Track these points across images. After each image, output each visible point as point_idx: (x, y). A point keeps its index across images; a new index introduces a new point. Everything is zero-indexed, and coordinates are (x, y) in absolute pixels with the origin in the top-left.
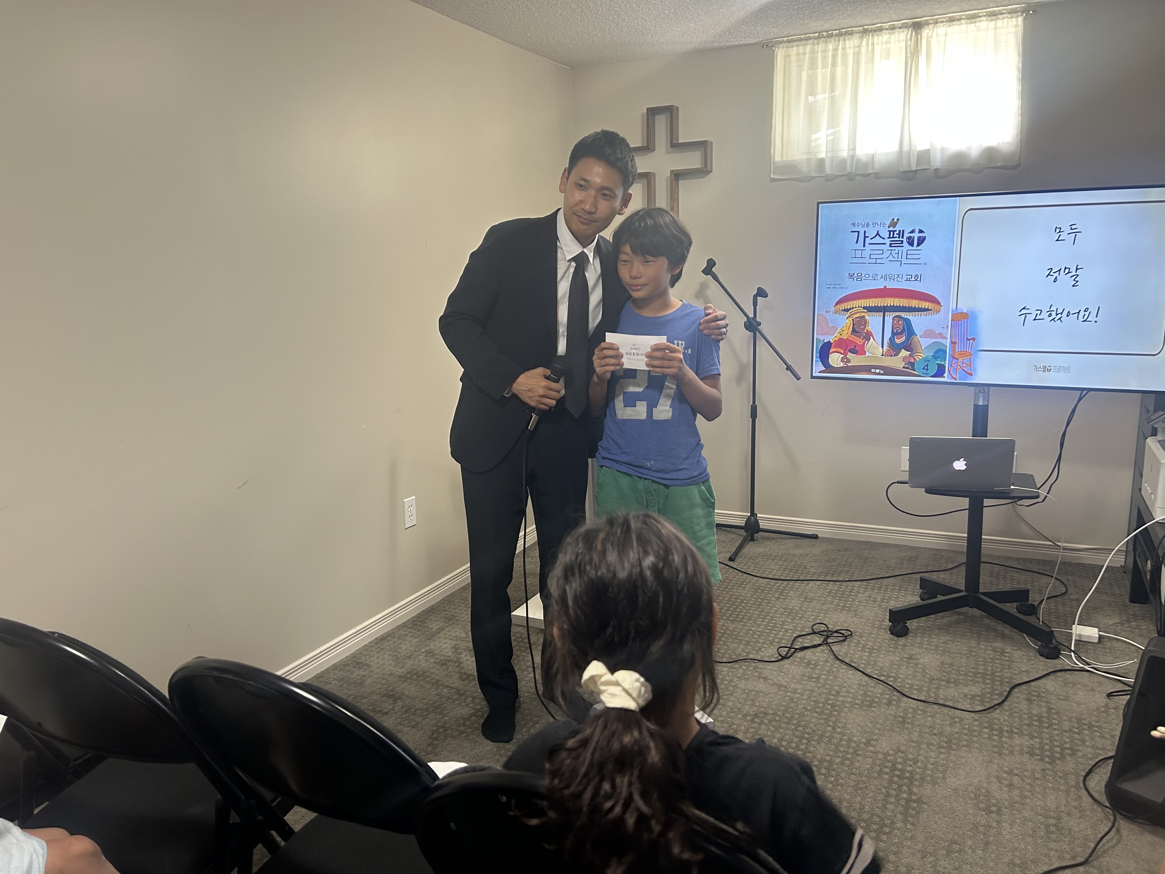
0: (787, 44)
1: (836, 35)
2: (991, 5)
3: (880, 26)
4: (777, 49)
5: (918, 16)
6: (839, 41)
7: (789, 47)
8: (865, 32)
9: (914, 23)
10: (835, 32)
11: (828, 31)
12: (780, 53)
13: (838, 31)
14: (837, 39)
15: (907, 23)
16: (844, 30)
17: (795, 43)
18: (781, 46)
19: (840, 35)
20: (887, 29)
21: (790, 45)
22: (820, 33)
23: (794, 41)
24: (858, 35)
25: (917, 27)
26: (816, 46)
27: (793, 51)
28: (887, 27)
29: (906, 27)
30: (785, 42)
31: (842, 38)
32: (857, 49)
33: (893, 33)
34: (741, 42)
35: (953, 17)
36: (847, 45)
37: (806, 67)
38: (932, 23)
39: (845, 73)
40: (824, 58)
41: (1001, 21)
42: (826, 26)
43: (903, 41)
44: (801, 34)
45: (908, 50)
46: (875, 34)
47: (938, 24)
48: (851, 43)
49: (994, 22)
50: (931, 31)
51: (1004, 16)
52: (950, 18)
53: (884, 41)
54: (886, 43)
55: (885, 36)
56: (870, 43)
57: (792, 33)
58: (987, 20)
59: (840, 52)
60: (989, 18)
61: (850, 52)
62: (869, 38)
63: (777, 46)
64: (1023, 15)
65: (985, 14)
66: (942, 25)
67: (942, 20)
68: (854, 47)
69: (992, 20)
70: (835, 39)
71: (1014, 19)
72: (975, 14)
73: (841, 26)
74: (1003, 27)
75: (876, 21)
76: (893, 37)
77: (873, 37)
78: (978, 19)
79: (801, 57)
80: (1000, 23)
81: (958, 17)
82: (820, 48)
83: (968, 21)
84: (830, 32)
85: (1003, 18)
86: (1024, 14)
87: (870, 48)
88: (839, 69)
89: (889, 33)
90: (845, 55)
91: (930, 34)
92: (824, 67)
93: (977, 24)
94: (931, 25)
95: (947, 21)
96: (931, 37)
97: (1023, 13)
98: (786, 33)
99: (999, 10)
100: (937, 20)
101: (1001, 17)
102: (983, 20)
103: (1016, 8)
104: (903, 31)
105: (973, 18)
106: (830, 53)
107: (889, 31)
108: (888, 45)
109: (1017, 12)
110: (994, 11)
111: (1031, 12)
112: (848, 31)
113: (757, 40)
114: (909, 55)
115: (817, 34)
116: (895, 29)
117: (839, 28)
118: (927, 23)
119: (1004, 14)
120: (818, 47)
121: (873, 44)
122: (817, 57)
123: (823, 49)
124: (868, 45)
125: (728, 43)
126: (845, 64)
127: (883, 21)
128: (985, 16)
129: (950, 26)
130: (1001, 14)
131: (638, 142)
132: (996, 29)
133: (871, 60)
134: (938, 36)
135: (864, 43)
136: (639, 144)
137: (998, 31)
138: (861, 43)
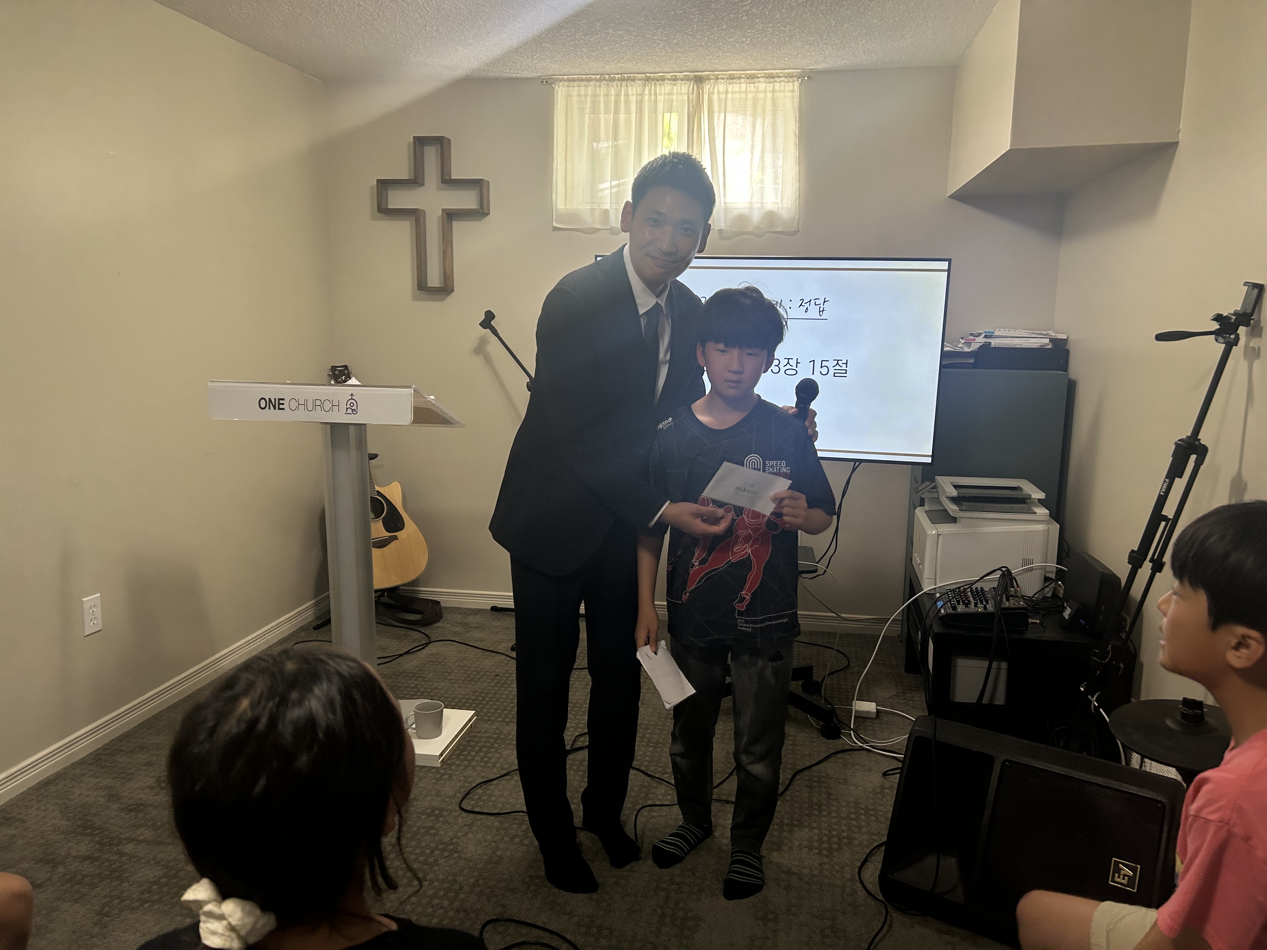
0: (567, 83)
1: (618, 80)
2: (769, 67)
3: (663, 76)
4: (557, 87)
5: (698, 69)
6: (621, 86)
7: (569, 87)
8: (648, 79)
9: (695, 76)
10: (617, 76)
11: (609, 75)
12: (560, 91)
13: (620, 76)
14: (619, 84)
15: (689, 75)
16: (626, 75)
17: (576, 83)
18: (561, 84)
19: (623, 80)
20: (669, 80)
21: (571, 84)
22: (601, 75)
23: (575, 81)
24: (640, 82)
25: (699, 80)
26: (598, 88)
27: (575, 91)
28: (670, 77)
29: (688, 80)
30: (565, 80)
31: (624, 83)
32: (639, 97)
33: (675, 85)
34: (518, 75)
35: (733, 75)
36: (630, 92)
37: (587, 111)
38: (713, 79)
39: (628, 121)
40: (607, 103)
41: (778, 84)
42: (607, 69)
43: (685, 94)
44: (581, 73)
45: (691, 104)
46: (657, 83)
47: (719, 81)
48: (633, 89)
49: (772, 84)
50: (712, 86)
51: (781, 79)
52: (730, 75)
53: (666, 92)
54: (669, 94)
55: (667, 87)
56: (653, 92)
57: (572, 71)
58: (765, 82)
59: (622, 98)
60: (767, 80)
61: (633, 99)
62: (651, 86)
63: (557, 83)
64: (798, 81)
65: (763, 75)
66: (722, 81)
67: (722, 77)
68: (637, 95)
69: (770, 82)
70: (617, 84)
71: (791, 84)
72: (754, 74)
73: (623, 71)
74: (780, 91)
75: (658, 70)
76: (675, 88)
77: (655, 86)
78: (757, 80)
79: (583, 98)
80: (777, 86)
81: (738, 76)
82: (602, 91)
83: (748, 81)
84: (612, 76)
85: (781, 81)
86: (800, 80)
87: (653, 97)
88: (622, 116)
89: (671, 84)
90: (627, 102)
91: (711, 91)
92: (607, 112)
93: (756, 85)
94: (711, 81)
95: (728, 79)
96: (713, 93)
97: (799, 78)
98: (566, 70)
99: (777, 73)
100: (717, 76)
101: (778, 80)
102: (761, 82)
103: (793, 73)
104: (685, 84)
105: (752, 78)
106: (613, 98)
107: (671, 82)
108: (671, 96)
109: (793, 77)
110: (772, 73)
111: (806, 78)
112: (630, 76)
113: (535, 75)
114: (691, 109)
115: (599, 76)
116: (677, 80)
117: (620, 72)
118: (708, 78)
119: (781, 77)
120: (600, 90)
121: (656, 94)
122: (599, 101)
123: (605, 93)
124: (651, 95)
125: (504, 75)
126: (628, 111)
127: (664, 70)
128: (763, 77)
129: (730, 83)
130: (778, 77)
131: (404, 174)
132: (774, 91)
133: (654, 111)
134: (719, 92)
135: (647, 92)
136: (405, 177)
137: (776, 94)
138: (644, 91)
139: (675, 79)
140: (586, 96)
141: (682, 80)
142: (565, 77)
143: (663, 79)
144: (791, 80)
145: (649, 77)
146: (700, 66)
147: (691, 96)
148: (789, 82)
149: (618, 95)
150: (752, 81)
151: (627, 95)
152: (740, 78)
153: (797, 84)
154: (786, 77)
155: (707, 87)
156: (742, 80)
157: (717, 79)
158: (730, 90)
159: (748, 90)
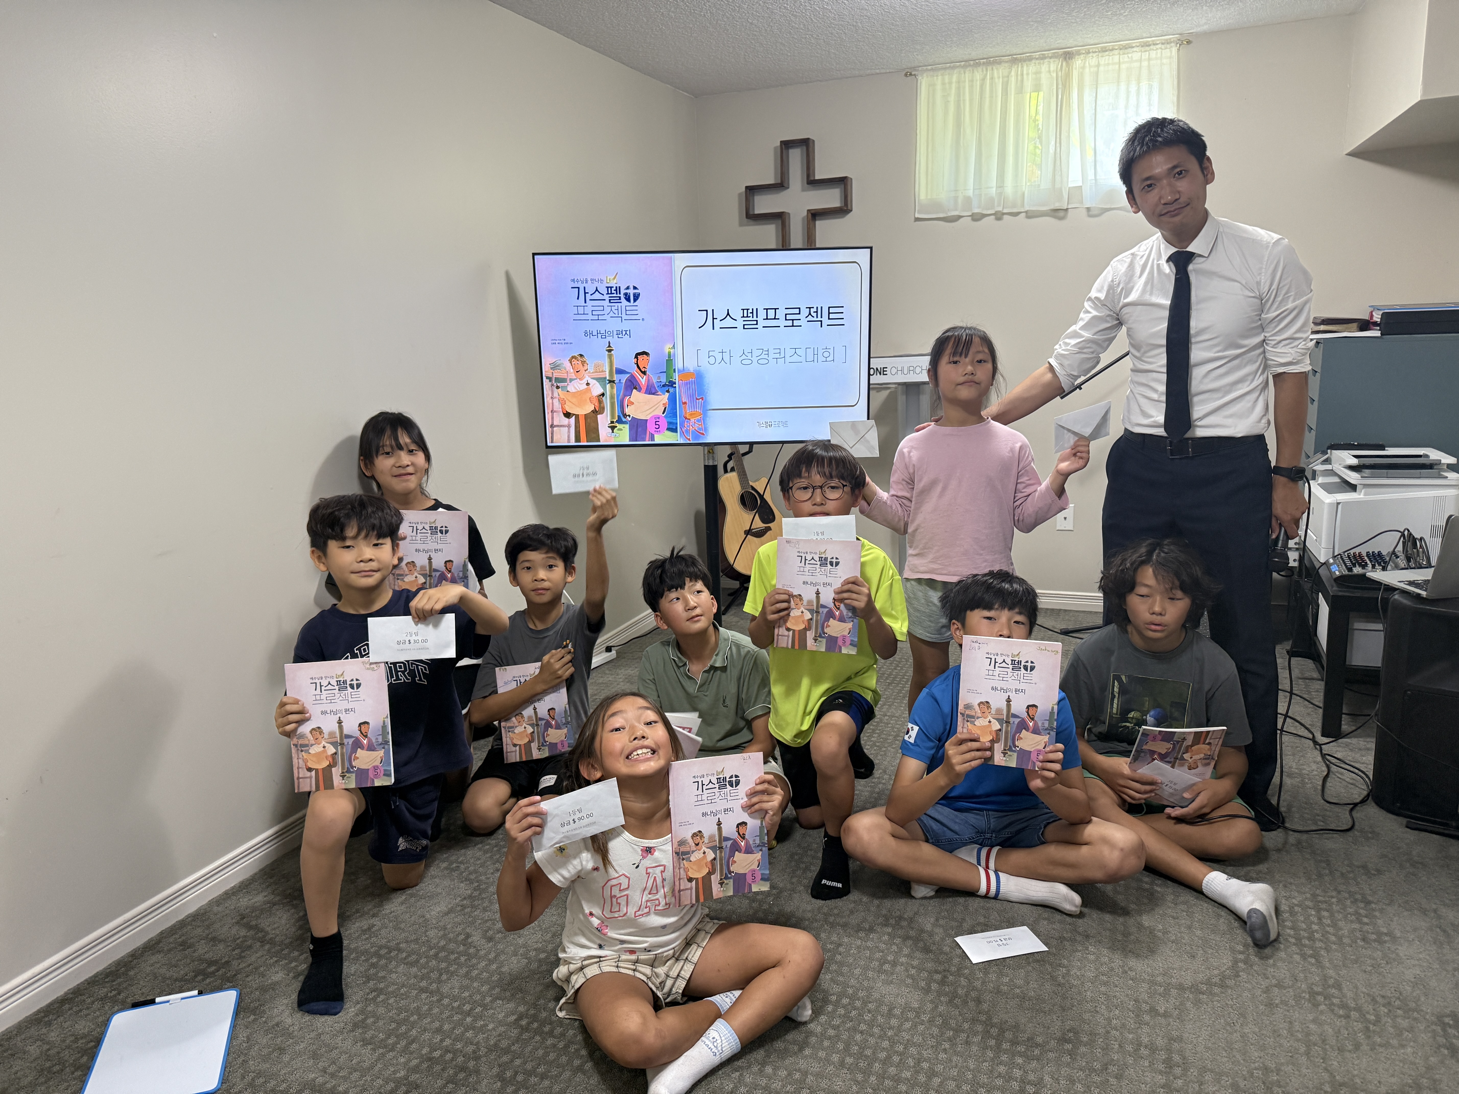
0: (931, 73)
1: (984, 64)
2: (1145, 35)
3: (1030, 55)
4: (920, 78)
5: (1068, 45)
6: (987, 70)
7: (933, 76)
8: (1014, 61)
9: (1064, 52)
10: (982, 61)
11: (974, 60)
12: (924, 82)
13: (985, 60)
14: (985, 69)
15: (1057, 53)
16: (991, 59)
17: (940, 72)
18: (925, 75)
19: (989, 63)
20: (1037, 59)
21: (935, 73)
22: (966, 61)
23: (939, 70)
24: (1006, 65)
25: (1068, 56)
26: (963, 75)
27: (938, 80)
28: (1038, 57)
29: (1056, 57)
30: (929, 71)
31: (990, 68)
32: (1006, 79)
33: (1043, 64)
34: (883, 70)
35: (1105, 47)
36: (996, 76)
37: (952, 99)
38: (1084, 53)
39: (993, 106)
40: (972, 88)
41: (1155, 52)
42: (972, 54)
43: (1053, 72)
44: (946, 62)
45: (1059, 81)
46: (1024, 63)
47: (1091, 55)
48: (999, 72)
49: (1147, 53)
50: (1083, 61)
51: (1158, 47)
52: (1102, 48)
53: (1034, 71)
54: (1036, 73)
55: (1034, 67)
56: (1019, 73)
57: (937, 61)
58: (1140, 51)
59: (988, 81)
60: (1143, 49)
61: (999, 81)
62: (1018, 67)
63: (920, 74)
64: (1176, 46)
65: (1138, 44)
66: (1095, 55)
67: (1094, 50)
68: (1003, 77)
69: (1145, 51)
70: (982, 69)
71: (1168, 50)
72: (1128, 44)
73: (989, 54)
74: (1157, 59)
76: (1043, 67)
77: (1022, 67)
78: (1130, 50)
79: (947, 86)
80: (1153, 54)
81: (1111, 48)
82: (967, 77)
83: (1121, 52)
84: (977, 61)
85: (1157, 49)
87: (1019, 78)
89: (1039, 63)
90: (993, 85)
91: (1081, 65)
92: (972, 98)
93: (1130, 55)
94: (1083, 55)
95: (1100, 52)
96: (1083, 68)
97: (1177, 44)
98: (930, 60)
99: (1153, 41)
100: (1089, 50)
101: (1154, 47)
102: (1136, 51)
103: (1170, 39)
104: (1054, 61)
105: (1126, 49)
106: (978, 83)
107: (1039, 61)
108: (1038, 76)
109: (1171, 42)
110: (1148, 42)
111: (1185, 43)
112: (996, 60)
113: (900, 68)
114: (1059, 87)
115: (964, 63)
116: (1045, 58)
117: (985, 56)
118: (1079, 53)
119: (1157, 44)
120: (965, 77)
121: (1022, 75)
122: (964, 88)
123: (970, 78)
124: (1017, 75)
125: (869, 71)
126: (993, 95)
127: (1031, 50)
128: (1138, 46)
129: (1102, 56)
130: (1154, 44)
131: (770, 179)
132: (1149, 59)
133: (1020, 90)
134: (1090, 67)
135: (1013, 73)
136: (771, 181)
137: (1152, 62)
138: (1010, 72)
139: (1043, 58)
140: (950, 83)
141: (1051, 58)
142: (929, 67)
143: (1030, 59)
144: (1168, 46)
145: (1016, 59)
146: (1071, 42)
147: (1060, 74)
148: (1166, 48)
149: (983, 80)
150: (1126, 51)
151: (992, 78)
152: (1112, 50)
153: (1174, 50)
154: (1163, 44)
155: (1078, 62)
156: (1116, 52)
157: (1089, 53)
158: (1102, 62)
159: (1121, 60)
